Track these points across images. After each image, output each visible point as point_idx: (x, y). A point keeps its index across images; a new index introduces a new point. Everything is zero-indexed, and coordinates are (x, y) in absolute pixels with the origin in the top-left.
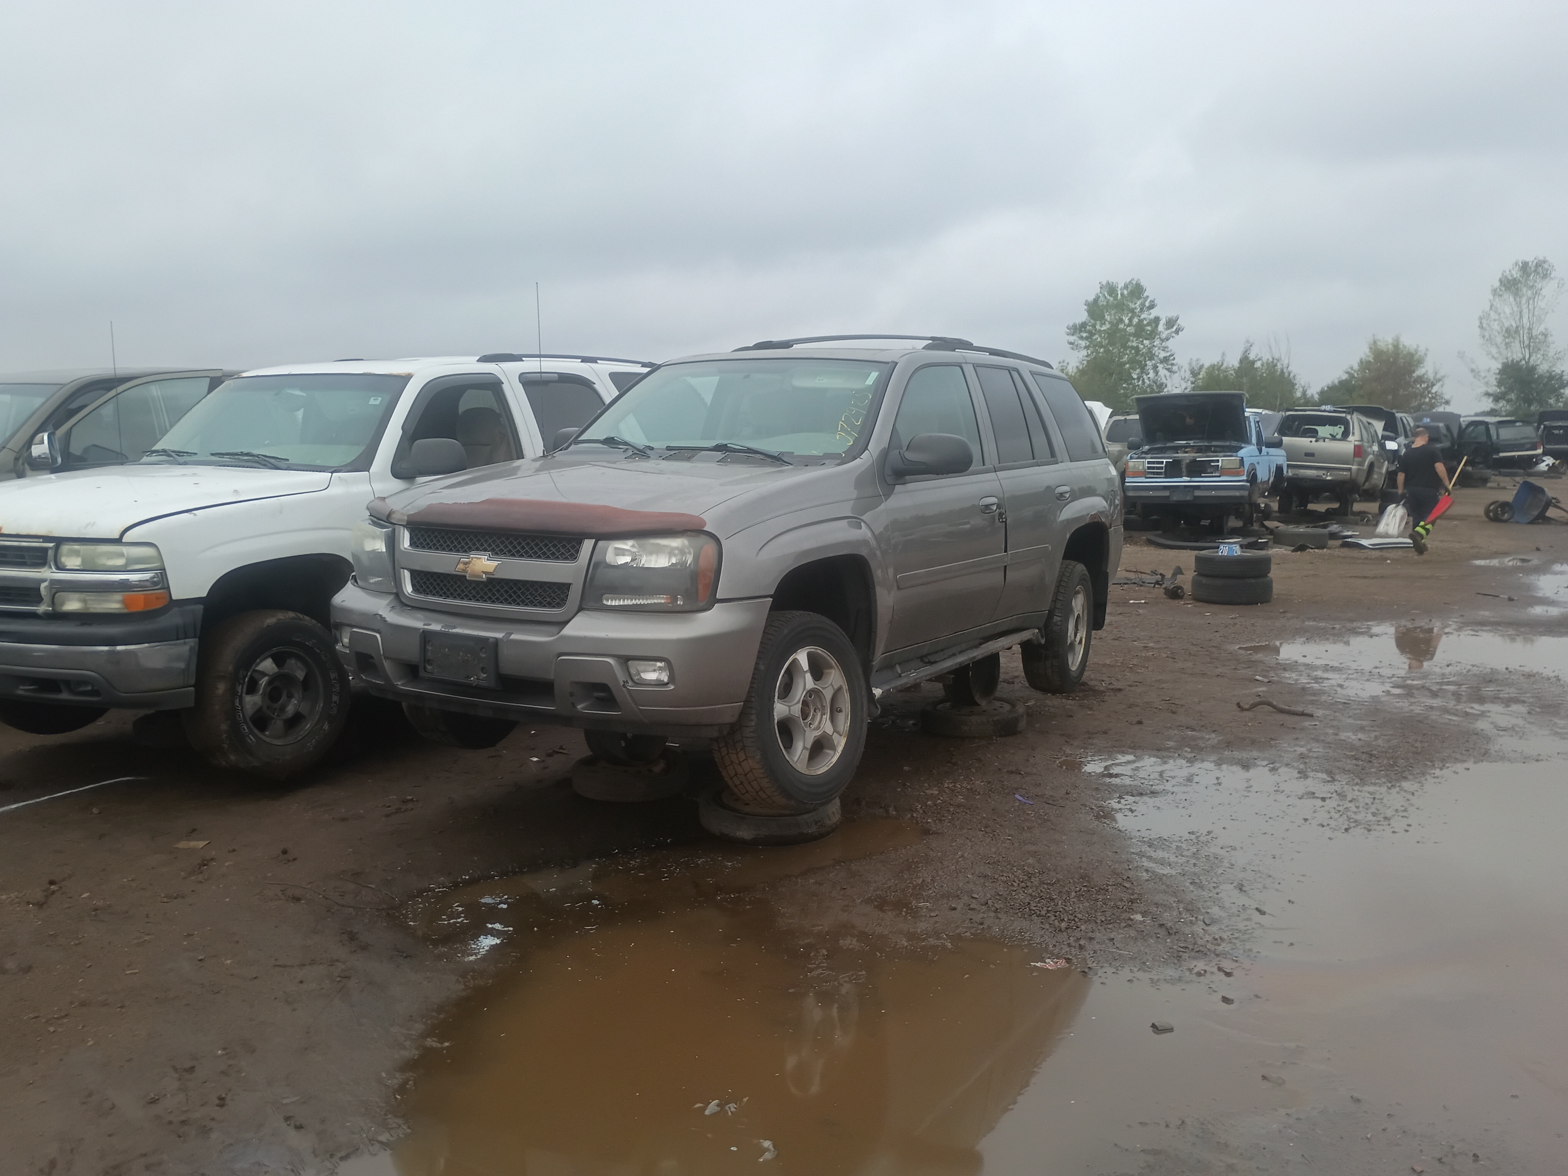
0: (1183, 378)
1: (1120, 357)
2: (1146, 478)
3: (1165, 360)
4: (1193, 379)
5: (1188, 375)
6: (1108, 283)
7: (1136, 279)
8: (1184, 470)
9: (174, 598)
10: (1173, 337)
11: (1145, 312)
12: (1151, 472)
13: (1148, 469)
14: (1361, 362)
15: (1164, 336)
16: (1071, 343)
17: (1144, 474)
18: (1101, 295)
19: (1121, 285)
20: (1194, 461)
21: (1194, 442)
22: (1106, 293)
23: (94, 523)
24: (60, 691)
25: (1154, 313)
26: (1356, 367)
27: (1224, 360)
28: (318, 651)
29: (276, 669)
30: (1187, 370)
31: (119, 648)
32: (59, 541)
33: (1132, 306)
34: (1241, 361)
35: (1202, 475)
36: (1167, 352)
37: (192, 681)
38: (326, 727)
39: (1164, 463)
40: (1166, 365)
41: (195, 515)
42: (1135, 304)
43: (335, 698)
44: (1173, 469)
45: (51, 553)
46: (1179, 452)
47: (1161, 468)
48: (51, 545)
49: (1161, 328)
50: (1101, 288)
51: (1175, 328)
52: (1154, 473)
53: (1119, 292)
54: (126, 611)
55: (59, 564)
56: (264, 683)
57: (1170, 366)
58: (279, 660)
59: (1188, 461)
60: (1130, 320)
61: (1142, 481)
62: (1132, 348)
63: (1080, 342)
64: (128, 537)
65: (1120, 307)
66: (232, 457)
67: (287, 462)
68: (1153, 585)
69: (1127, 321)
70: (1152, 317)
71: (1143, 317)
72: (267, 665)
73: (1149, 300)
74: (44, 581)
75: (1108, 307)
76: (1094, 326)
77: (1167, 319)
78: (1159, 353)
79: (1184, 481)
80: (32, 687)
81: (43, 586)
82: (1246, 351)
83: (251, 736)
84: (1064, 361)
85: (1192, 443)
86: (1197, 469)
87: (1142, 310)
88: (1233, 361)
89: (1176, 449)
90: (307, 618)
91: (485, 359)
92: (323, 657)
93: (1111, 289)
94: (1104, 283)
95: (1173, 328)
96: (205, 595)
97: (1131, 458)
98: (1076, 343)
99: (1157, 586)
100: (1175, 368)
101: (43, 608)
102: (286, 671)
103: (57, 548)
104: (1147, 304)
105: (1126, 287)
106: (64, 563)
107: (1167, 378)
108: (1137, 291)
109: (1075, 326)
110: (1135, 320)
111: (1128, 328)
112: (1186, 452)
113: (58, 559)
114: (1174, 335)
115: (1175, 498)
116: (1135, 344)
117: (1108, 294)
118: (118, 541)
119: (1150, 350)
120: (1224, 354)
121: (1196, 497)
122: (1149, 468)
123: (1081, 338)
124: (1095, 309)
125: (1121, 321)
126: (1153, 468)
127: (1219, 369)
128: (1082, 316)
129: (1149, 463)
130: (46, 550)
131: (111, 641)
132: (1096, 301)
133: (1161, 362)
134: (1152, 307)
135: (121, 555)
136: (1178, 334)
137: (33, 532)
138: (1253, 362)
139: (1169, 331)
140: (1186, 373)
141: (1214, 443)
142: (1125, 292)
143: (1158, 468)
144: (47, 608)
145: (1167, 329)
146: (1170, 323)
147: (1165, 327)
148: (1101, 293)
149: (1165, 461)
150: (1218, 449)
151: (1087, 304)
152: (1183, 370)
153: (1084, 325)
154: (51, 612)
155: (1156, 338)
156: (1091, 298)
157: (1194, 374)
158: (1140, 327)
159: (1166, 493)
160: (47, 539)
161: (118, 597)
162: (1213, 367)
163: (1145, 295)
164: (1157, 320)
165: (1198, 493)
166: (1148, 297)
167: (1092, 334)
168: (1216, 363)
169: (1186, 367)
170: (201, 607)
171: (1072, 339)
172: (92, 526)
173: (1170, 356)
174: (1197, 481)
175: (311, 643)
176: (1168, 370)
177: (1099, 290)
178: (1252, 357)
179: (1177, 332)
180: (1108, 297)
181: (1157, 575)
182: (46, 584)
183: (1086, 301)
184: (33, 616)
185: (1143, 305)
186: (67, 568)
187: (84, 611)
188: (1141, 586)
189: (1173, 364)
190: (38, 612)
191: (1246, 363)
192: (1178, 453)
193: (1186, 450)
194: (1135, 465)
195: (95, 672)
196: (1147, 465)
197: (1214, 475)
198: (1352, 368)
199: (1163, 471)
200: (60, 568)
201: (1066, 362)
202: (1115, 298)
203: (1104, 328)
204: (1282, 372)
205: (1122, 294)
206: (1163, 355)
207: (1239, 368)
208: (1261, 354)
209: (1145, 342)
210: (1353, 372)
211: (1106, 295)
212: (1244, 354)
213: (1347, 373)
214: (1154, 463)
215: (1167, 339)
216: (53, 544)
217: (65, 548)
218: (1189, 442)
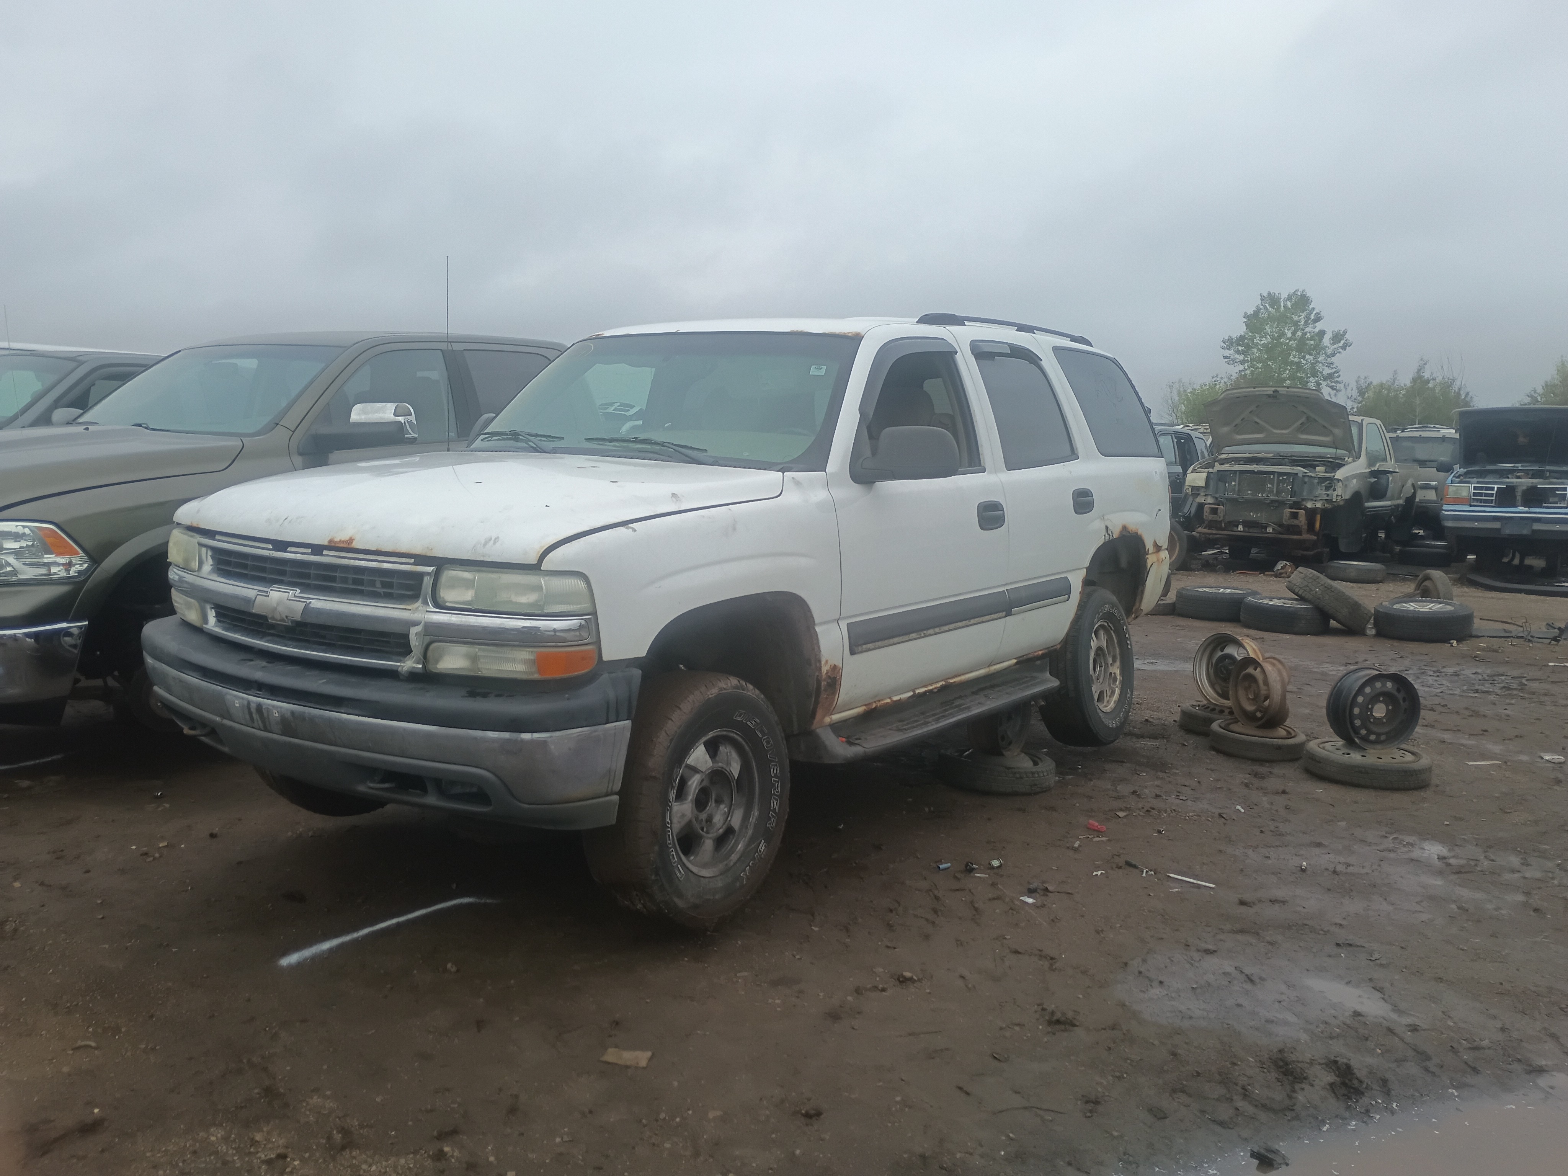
0: (1350, 397)
1: (1280, 373)
2: (1471, 506)
3: (1330, 377)
4: (1360, 399)
5: (1355, 393)
6: (1269, 293)
7: (1301, 290)
8: (1519, 498)
9: (605, 658)
10: (1339, 352)
11: (1310, 326)
12: (1477, 499)
13: (1474, 496)
14: (1547, 385)
15: (1329, 352)
16: (1225, 357)
17: (1469, 502)
18: (1261, 307)
19: (1284, 296)
20: (1533, 489)
21: (1522, 466)
22: (1267, 305)
23: (497, 539)
24: (425, 791)
25: (1319, 326)
26: (1540, 390)
27: (1396, 379)
28: (760, 736)
29: (710, 763)
30: (1355, 388)
31: (526, 736)
32: (441, 563)
33: (1296, 318)
34: (1414, 380)
35: (1544, 505)
36: (1332, 368)
37: (618, 786)
38: (762, 847)
39: (1496, 489)
40: (1329, 382)
41: (634, 530)
42: (1300, 316)
43: (775, 804)
44: (1506, 497)
45: (428, 581)
46: (1510, 476)
47: (1492, 495)
48: (430, 569)
49: (1326, 341)
50: (1262, 300)
51: (1342, 342)
52: (1481, 501)
53: (1282, 304)
54: (536, 676)
55: (438, 599)
56: (695, 784)
57: (1333, 384)
58: (712, 748)
59: (1525, 488)
60: (1294, 333)
61: (1465, 510)
62: (1292, 363)
63: (1237, 356)
64: (553, 561)
65: (1282, 319)
66: (617, 444)
67: (705, 454)
68: (1549, 641)
69: (1289, 335)
70: (1317, 330)
71: (1307, 330)
72: (699, 756)
73: (1314, 313)
74: (416, 624)
75: (1271, 318)
76: (1252, 339)
77: (1334, 333)
78: (1323, 370)
79: (1520, 511)
80: (386, 785)
81: (413, 631)
82: (1419, 370)
83: (679, 866)
84: (1217, 376)
85: (1519, 466)
86: (1534, 497)
87: (1306, 324)
88: (1405, 380)
89: (1504, 473)
90: (750, 687)
91: (926, 320)
92: (765, 744)
93: (1272, 300)
94: (1265, 294)
95: (1340, 342)
96: (645, 655)
97: (1452, 482)
98: (1232, 357)
99: (1553, 642)
100: (1339, 386)
101: (409, 664)
102: (720, 764)
103: (437, 575)
104: (1312, 317)
105: (1289, 298)
106: (443, 598)
107: (1332, 396)
108: (1301, 301)
109: (1230, 340)
110: (1299, 333)
111: (1291, 342)
112: (1519, 477)
113: (437, 592)
114: (1340, 350)
115: (1508, 531)
116: (1296, 360)
117: (1269, 305)
118: (535, 568)
119: (1313, 365)
120: (1395, 373)
121: (1534, 531)
122: (1475, 494)
123: (1238, 352)
124: (1254, 322)
125: (1283, 334)
126: (1481, 494)
127: (1389, 389)
128: (1239, 329)
129: (1475, 488)
130: (420, 576)
131: (516, 725)
132: (1257, 312)
133: (1325, 380)
134: (1318, 319)
135: (538, 588)
136: (1345, 350)
137: (403, 549)
138: (1428, 381)
139: (1335, 346)
140: (1353, 391)
141: (1548, 468)
142: (1289, 304)
143: (1486, 495)
144: (415, 665)
145: (1334, 344)
146: (1337, 337)
147: (1332, 342)
148: (1262, 305)
149: (1496, 486)
150: (1556, 475)
151: (1246, 316)
152: (1349, 389)
153: (1242, 338)
154: (421, 671)
155: (1321, 353)
156: (1250, 312)
157: (1361, 392)
158: (1302, 341)
159: (1497, 525)
160: (421, 559)
161: (525, 654)
162: (1381, 385)
163: (1311, 307)
164: (1322, 333)
165: (1537, 526)
166: (1313, 309)
167: (1248, 347)
168: (1384, 382)
169: (1353, 385)
170: (638, 673)
171: (1227, 353)
172: (495, 543)
173: (1334, 373)
174: (1537, 512)
175: (753, 722)
176: (1332, 388)
177: (1259, 302)
178: (1426, 375)
179: (1344, 347)
180: (1270, 309)
181: (1555, 629)
182: (418, 629)
183: (1245, 314)
184: (392, 675)
185: (1307, 318)
186: (448, 604)
187: (472, 674)
188: (1530, 641)
189: (1338, 382)
190: (400, 669)
191: (1420, 381)
192: (1508, 478)
193: (1518, 474)
194: (1457, 490)
195: (488, 770)
196: (1473, 491)
197: (1559, 505)
198: (1535, 392)
199: (1494, 498)
200: (440, 605)
201: (1219, 376)
202: (1278, 310)
203: (1264, 341)
204: (1458, 394)
205: (1285, 306)
206: (1327, 371)
207: (1412, 387)
208: (1434, 373)
209: (1307, 357)
210: (1536, 395)
211: (1268, 307)
212: (1417, 372)
213: (1532, 396)
214: (1481, 488)
215: (1333, 355)
216: (432, 568)
217: (450, 574)
218: (1517, 465)
